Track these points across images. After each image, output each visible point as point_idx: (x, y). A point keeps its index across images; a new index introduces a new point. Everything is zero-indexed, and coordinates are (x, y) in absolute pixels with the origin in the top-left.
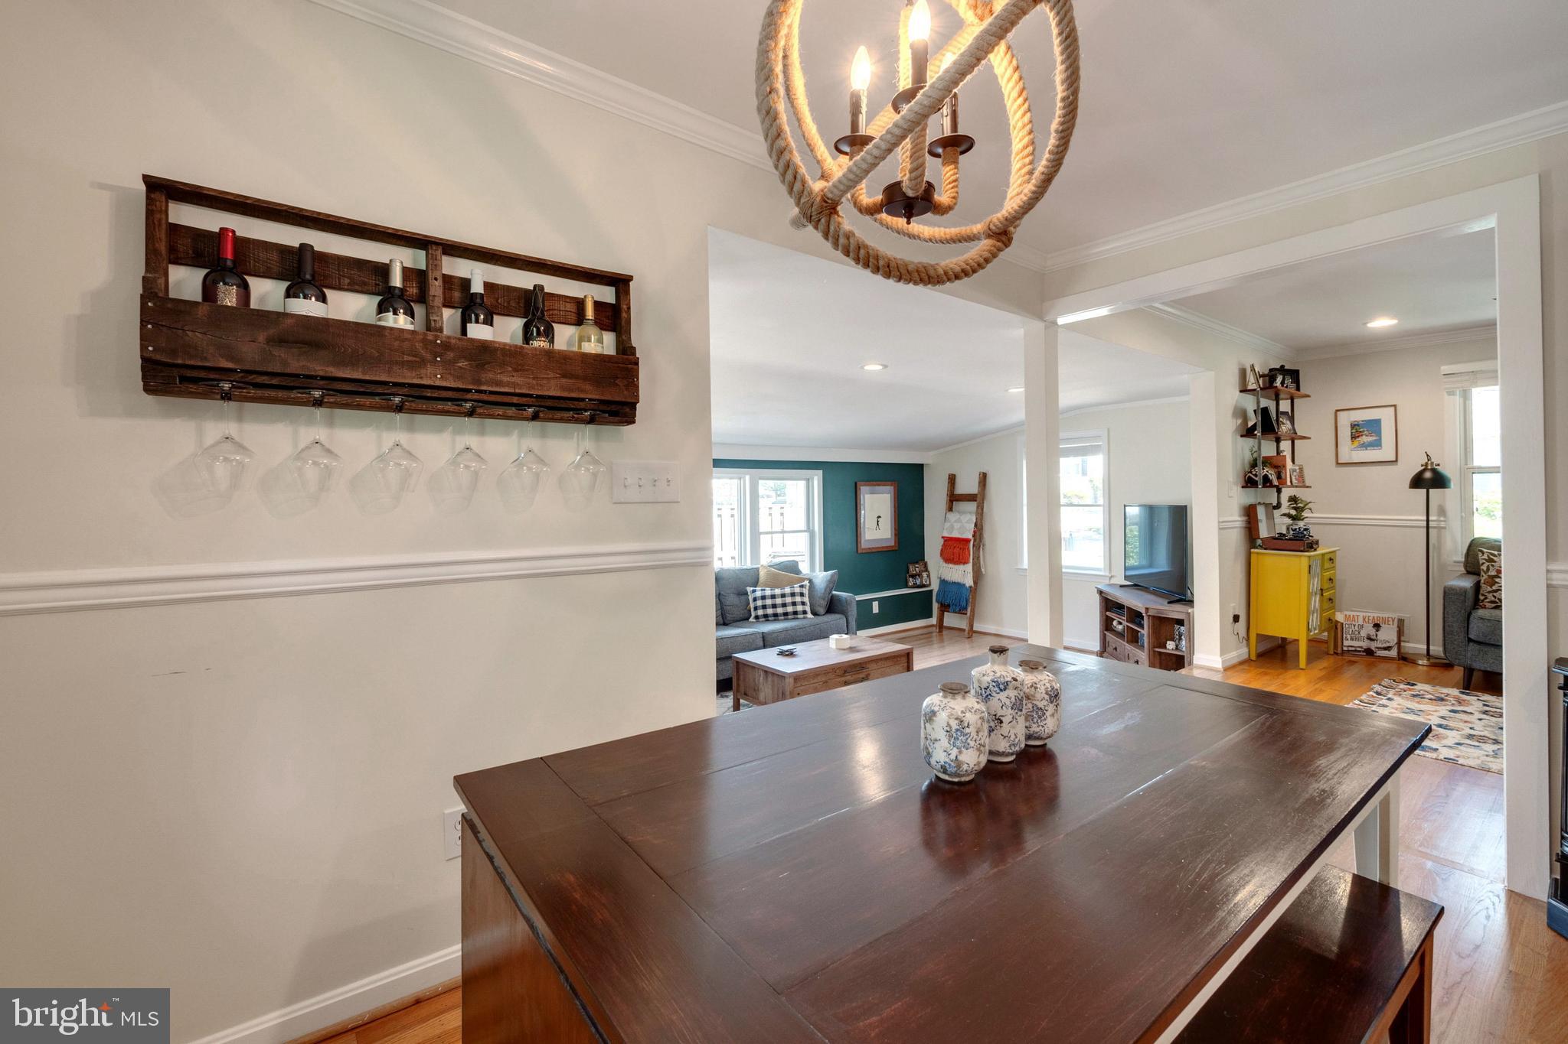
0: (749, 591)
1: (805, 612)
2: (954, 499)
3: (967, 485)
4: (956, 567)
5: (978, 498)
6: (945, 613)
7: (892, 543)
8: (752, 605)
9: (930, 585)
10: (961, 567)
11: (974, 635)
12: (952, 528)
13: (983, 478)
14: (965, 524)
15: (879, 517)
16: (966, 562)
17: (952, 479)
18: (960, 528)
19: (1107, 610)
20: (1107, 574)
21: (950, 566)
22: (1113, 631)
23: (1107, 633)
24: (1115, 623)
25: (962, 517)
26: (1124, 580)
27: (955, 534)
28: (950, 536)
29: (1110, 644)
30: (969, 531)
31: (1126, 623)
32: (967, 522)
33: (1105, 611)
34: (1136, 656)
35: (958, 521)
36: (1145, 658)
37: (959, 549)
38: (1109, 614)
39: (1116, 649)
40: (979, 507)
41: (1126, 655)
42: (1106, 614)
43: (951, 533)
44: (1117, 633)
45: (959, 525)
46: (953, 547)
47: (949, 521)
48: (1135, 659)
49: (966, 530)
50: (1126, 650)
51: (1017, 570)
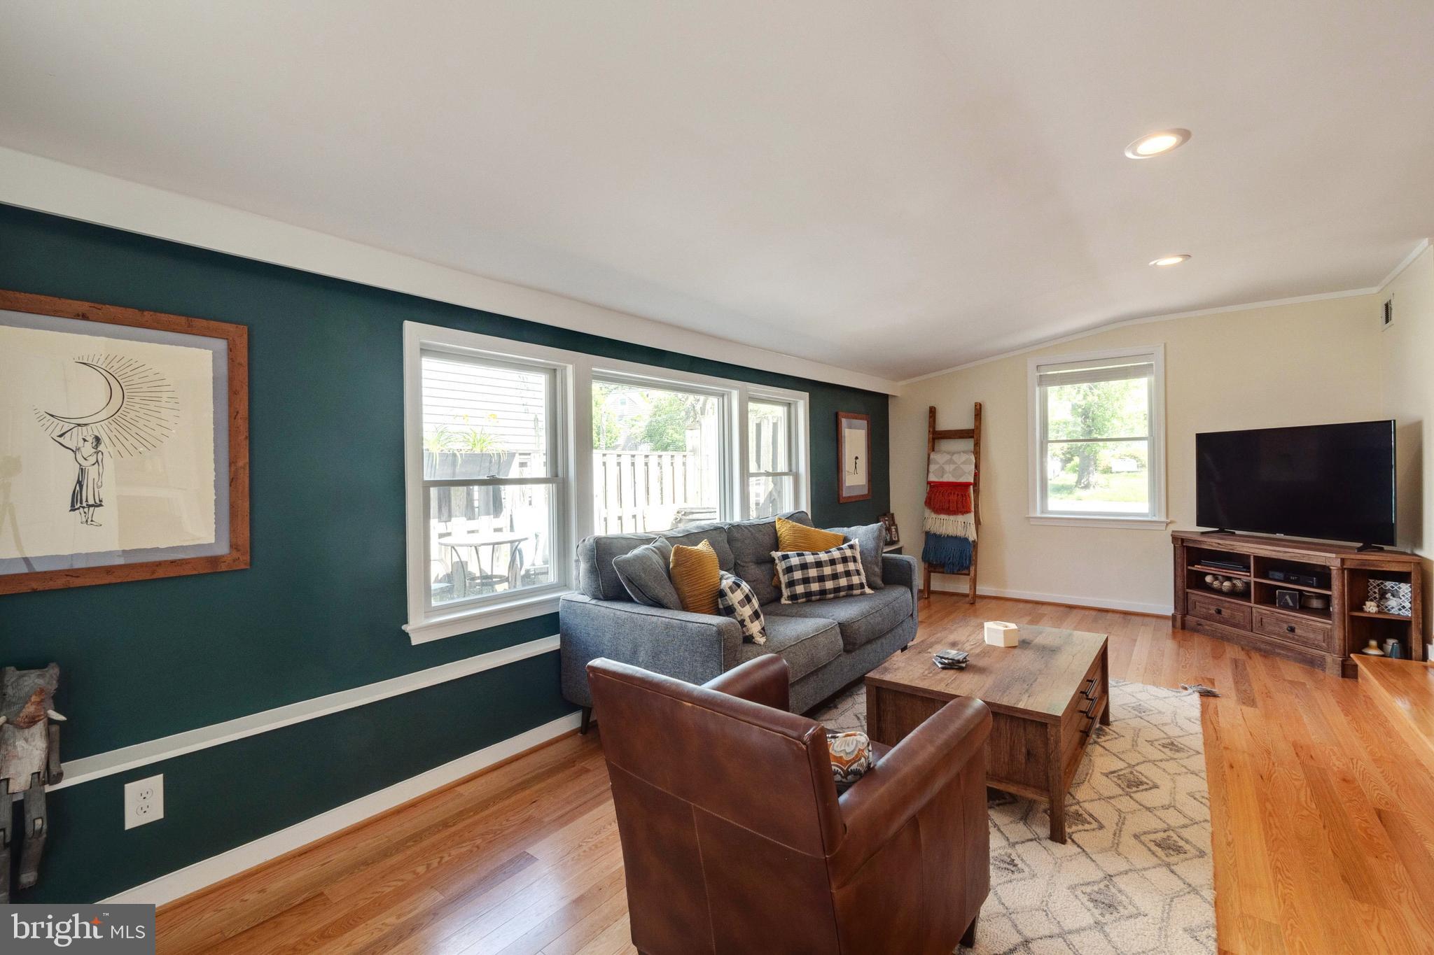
0: (776, 558)
1: (862, 586)
2: (937, 436)
3: (954, 417)
4: (952, 518)
5: (973, 434)
6: (932, 574)
7: (866, 492)
8: (784, 579)
9: (898, 541)
10: (960, 518)
11: (977, 600)
12: (943, 471)
13: (978, 411)
14: (961, 466)
15: (857, 458)
16: (968, 511)
17: (932, 412)
18: (954, 470)
19: (1191, 563)
20: (1163, 519)
21: (943, 516)
22: (1208, 588)
23: (1196, 592)
24: (1208, 579)
25: (955, 458)
26: (1199, 524)
27: (948, 478)
28: (941, 480)
29: (1202, 605)
30: (969, 473)
31: (1253, 579)
32: (964, 463)
33: (1188, 565)
34: (1286, 622)
35: (950, 462)
36: (1329, 627)
37: (956, 495)
38: (1197, 568)
39: (1219, 612)
40: (977, 444)
41: (1254, 620)
42: (1189, 568)
43: (942, 477)
44: (1219, 592)
45: (952, 467)
46: (947, 494)
47: (937, 463)
48: (1285, 626)
49: (964, 473)
50: (1254, 615)
51: (1028, 518)
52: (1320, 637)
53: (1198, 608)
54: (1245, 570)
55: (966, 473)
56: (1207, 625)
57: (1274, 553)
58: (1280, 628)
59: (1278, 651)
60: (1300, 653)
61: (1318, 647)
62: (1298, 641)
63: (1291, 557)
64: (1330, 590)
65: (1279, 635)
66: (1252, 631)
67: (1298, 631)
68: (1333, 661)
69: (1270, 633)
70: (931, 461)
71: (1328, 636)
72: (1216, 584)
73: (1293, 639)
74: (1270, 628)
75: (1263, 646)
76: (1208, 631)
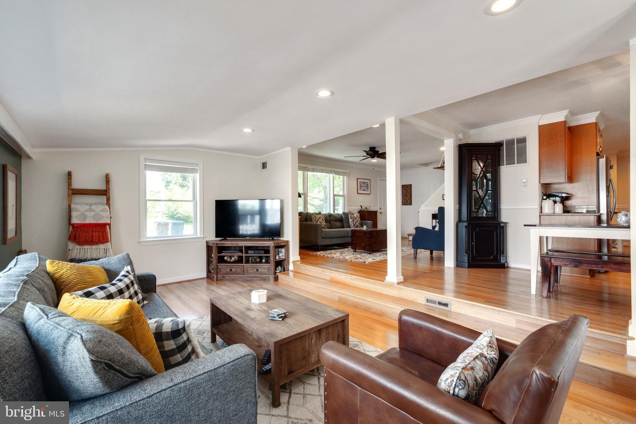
2: (74, 193)
4: (94, 247)
5: (104, 193)
10: (101, 247)
12: (83, 216)
13: (106, 178)
14: (98, 213)
16: (107, 242)
17: (70, 176)
20: (202, 236)
21: (86, 247)
22: (226, 262)
23: (220, 264)
24: (226, 258)
25: (93, 207)
26: (216, 237)
27: (90, 220)
28: (84, 222)
29: (224, 269)
30: (107, 217)
31: (244, 255)
32: (102, 211)
33: (218, 254)
34: (255, 268)
35: (90, 210)
36: (269, 266)
37: (97, 232)
38: (222, 254)
39: (231, 270)
40: (108, 200)
41: (245, 270)
42: (218, 255)
43: (84, 220)
44: (230, 262)
45: (93, 213)
46: (90, 232)
47: (77, 210)
48: (255, 270)
49: (103, 217)
50: (245, 268)
51: (140, 242)
52: (266, 271)
53: (222, 270)
54: (240, 252)
55: (104, 217)
56: (227, 276)
57: (253, 244)
58: (254, 270)
59: (254, 279)
60: (261, 278)
61: (266, 274)
62: (260, 273)
63: (258, 245)
64: (270, 254)
65: (253, 273)
66: (244, 274)
67: (259, 270)
68: (272, 277)
69: (250, 274)
70: (72, 210)
71: (269, 269)
72: (229, 260)
73: (258, 273)
74: (250, 271)
75: (248, 279)
76: (227, 279)
